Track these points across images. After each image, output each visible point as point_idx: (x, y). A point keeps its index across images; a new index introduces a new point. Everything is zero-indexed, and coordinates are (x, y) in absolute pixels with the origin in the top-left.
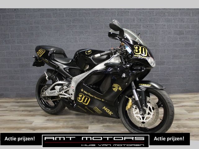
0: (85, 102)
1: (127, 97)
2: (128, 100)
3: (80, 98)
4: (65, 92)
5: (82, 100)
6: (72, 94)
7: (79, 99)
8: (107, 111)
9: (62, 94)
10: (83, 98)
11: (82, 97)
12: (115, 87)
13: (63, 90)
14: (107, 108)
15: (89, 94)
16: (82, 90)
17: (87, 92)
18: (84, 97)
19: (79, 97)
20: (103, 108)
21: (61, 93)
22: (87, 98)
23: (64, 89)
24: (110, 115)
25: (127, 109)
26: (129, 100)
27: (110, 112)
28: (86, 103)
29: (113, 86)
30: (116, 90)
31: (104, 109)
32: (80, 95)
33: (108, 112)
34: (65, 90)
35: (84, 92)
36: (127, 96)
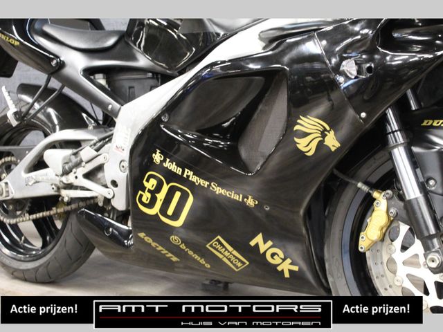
0: (170, 212)
1: (365, 188)
2: (368, 203)
3: (146, 197)
4: (88, 176)
5: (158, 205)
6: (114, 183)
7: (144, 199)
8: (273, 255)
9: (76, 183)
10: (161, 196)
11: (158, 188)
12: (306, 135)
13: (78, 165)
14: (270, 243)
15: (188, 173)
16: (157, 157)
17: (178, 165)
18: (165, 188)
19: (143, 189)
20: (253, 243)
21: (70, 179)
22: (178, 195)
23: (81, 161)
24: (287, 275)
25: (363, 245)
26: (374, 199)
27: (284, 260)
28: (175, 216)
29: (297, 127)
30: (314, 145)
31: (257, 245)
32: (148, 181)
33: (277, 261)
34: (89, 167)
35: (167, 164)
36: (366, 183)
